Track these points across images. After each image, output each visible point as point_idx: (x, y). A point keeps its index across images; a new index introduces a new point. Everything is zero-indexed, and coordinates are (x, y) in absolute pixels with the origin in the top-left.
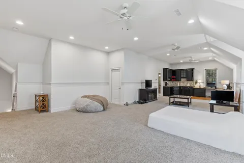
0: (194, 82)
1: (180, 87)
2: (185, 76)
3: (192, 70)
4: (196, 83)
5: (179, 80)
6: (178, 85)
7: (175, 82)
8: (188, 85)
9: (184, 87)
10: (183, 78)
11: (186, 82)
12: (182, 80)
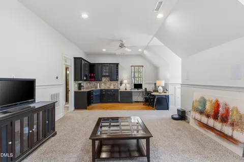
0: (119, 82)
1: (101, 90)
2: (107, 74)
3: (117, 65)
4: (121, 84)
5: (99, 80)
6: (98, 88)
7: (94, 83)
8: (112, 87)
9: (107, 91)
10: (105, 76)
11: (108, 83)
12: (104, 79)
